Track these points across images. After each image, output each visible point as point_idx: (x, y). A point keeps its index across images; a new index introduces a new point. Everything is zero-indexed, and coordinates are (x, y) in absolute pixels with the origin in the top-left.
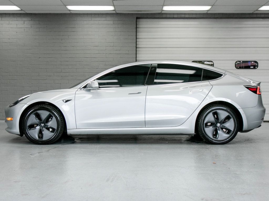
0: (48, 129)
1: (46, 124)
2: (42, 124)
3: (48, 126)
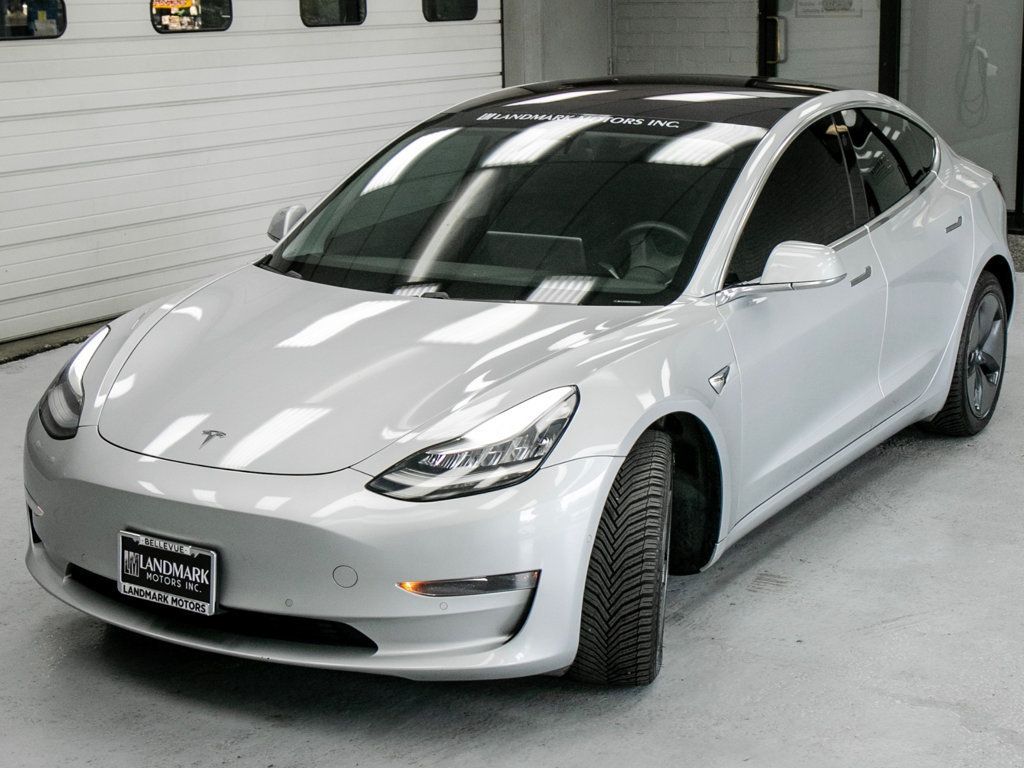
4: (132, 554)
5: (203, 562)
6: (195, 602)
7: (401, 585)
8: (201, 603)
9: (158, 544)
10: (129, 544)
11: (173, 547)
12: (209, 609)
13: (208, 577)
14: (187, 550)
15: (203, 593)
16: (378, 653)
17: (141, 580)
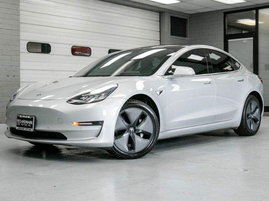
0: (139, 134)
1: (137, 128)
2: (130, 129)
3: (139, 130)
4: (19, 120)
5: (31, 119)
6: (30, 129)
7: (72, 123)
8: (31, 129)
9: (24, 116)
10: (19, 118)
11: (26, 117)
12: (32, 130)
13: (33, 123)
14: (29, 117)
15: (31, 127)
16: (67, 140)
17: (20, 126)
